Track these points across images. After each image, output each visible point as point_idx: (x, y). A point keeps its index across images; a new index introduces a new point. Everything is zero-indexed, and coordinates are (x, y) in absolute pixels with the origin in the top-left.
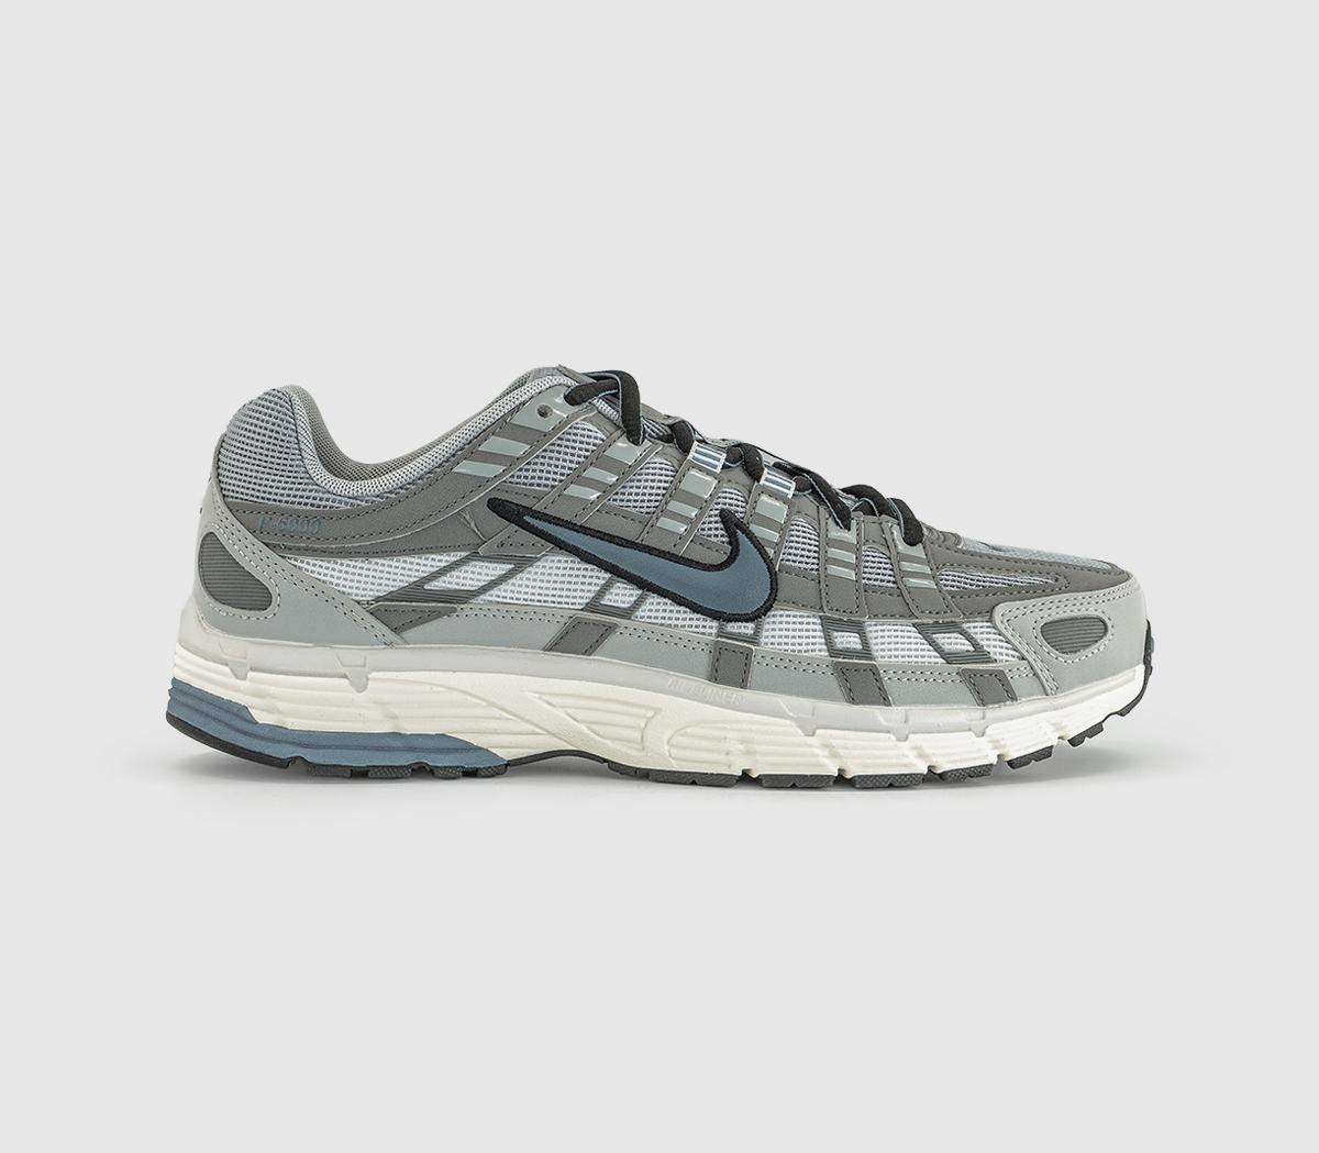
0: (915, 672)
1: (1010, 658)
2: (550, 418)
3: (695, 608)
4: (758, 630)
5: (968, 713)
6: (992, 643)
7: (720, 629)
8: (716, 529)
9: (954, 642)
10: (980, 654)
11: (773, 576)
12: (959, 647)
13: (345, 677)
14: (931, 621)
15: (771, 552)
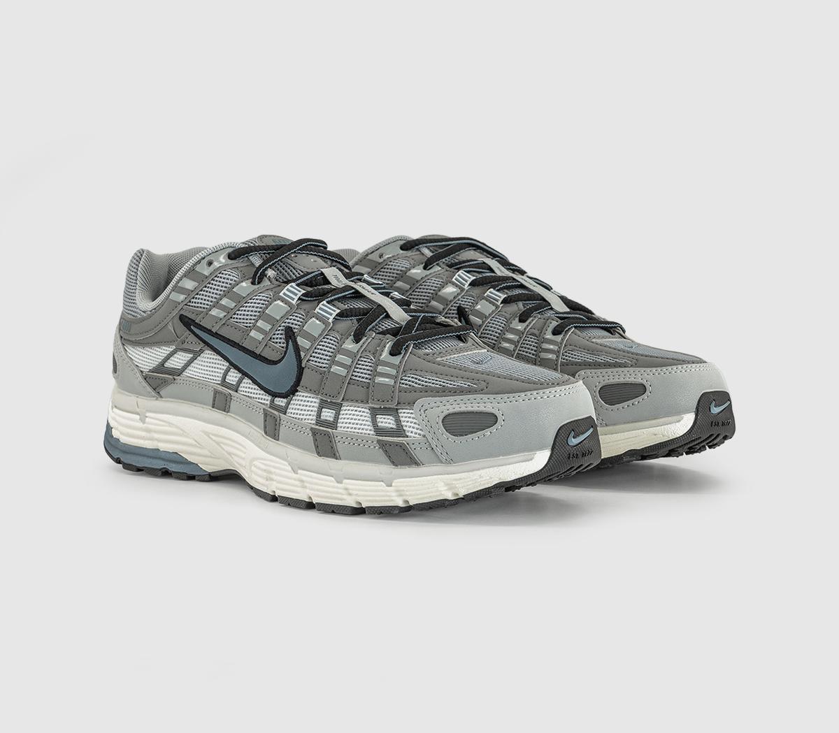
0: (354, 439)
1: (417, 436)
2: (212, 266)
3: (262, 388)
4: (288, 404)
5: (386, 469)
6: (409, 424)
7: (272, 401)
8: (281, 338)
9: (386, 422)
10: (399, 431)
11: (301, 371)
12: (387, 425)
13: (138, 414)
14: (379, 407)
15: (302, 354)
